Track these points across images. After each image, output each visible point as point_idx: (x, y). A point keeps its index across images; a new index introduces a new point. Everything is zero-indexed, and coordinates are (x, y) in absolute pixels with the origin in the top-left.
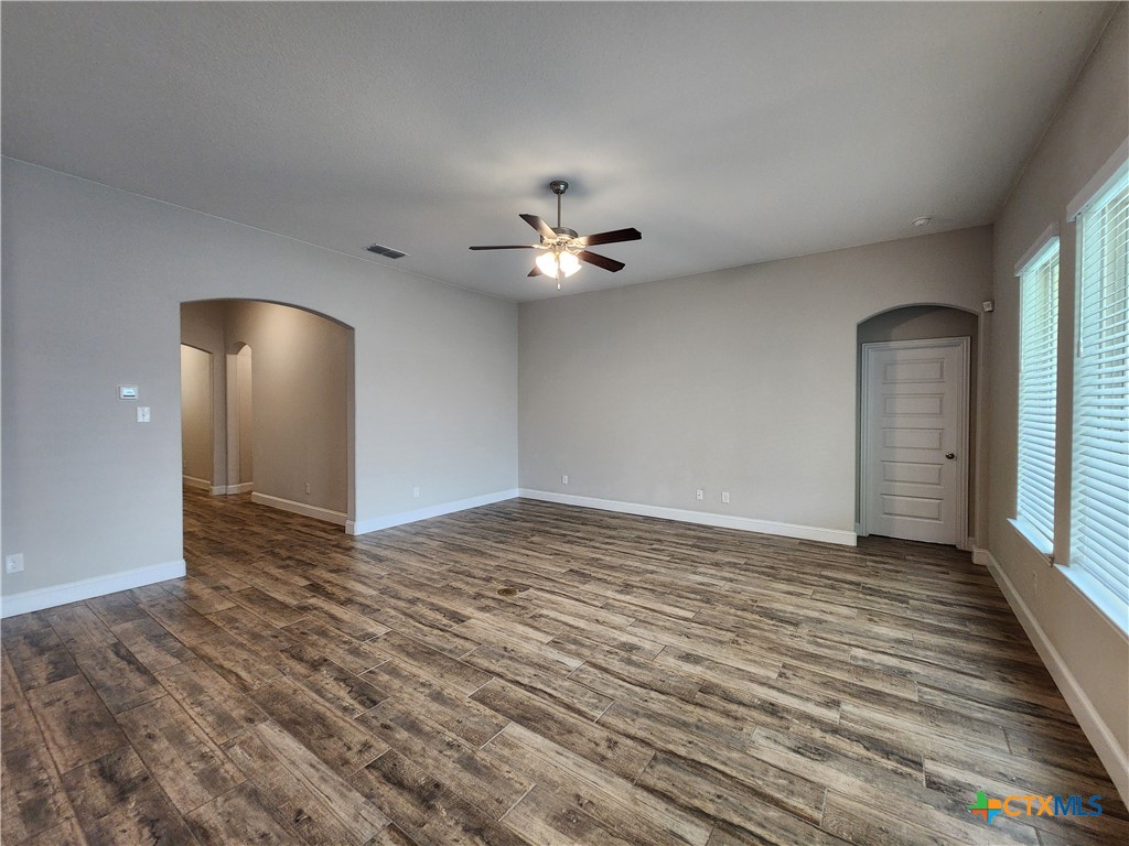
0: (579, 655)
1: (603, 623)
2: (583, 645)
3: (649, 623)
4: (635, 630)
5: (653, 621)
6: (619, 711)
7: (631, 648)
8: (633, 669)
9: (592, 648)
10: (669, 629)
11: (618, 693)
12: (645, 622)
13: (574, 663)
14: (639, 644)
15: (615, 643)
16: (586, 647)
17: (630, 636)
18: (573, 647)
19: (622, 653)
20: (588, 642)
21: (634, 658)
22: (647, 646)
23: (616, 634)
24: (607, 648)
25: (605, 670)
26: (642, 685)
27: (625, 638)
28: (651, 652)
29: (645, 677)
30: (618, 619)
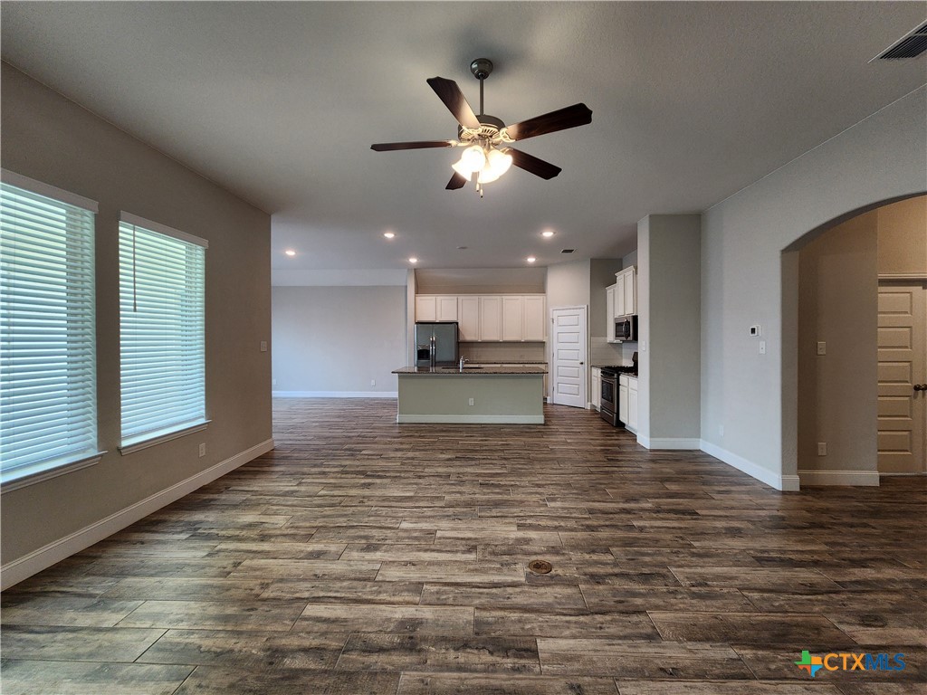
0: (406, 530)
1: (406, 564)
2: (409, 538)
3: (359, 580)
4: (371, 567)
5: (355, 583)
6: (363, 513)
7: (370, 548)
8: (362, 534)
9: (399, 539)
10: (336, 579)
11: (367, 519)
12: (365, 580)
13: (404, 525)
14: (363, 554)
15: (384, 548)
16: (404, 538)
17: (374, 558)
18: (415, 535)
19: (374, 542)
20: (407, 541)
21: (363, 541)
22: (355, 555)
23: (388, 557)
24: (387, 542)
25: (380, 528)
26: (353, 527)
27: (378, 555)
28: (351, 550)
29: (352, 532)
30: (394, 574)
